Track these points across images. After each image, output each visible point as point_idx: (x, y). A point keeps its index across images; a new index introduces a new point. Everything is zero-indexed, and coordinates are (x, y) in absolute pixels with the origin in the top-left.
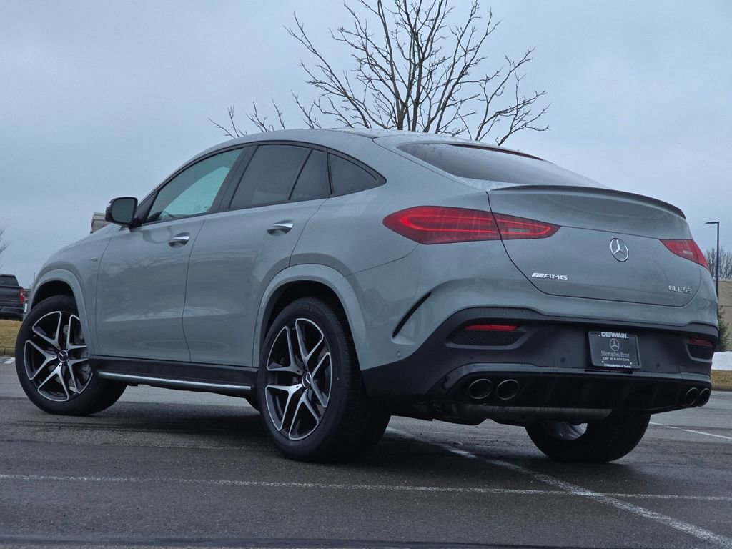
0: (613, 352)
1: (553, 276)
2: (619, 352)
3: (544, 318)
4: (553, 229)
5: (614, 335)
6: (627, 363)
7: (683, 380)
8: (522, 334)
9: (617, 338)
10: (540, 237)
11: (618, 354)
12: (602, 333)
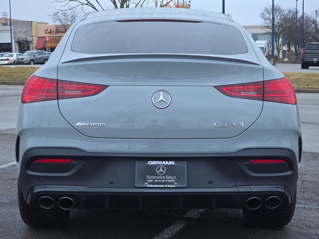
0: (159, 175)
1: (94, 124)
2: (165, 175)
3: (87, 155)
4: (102, 88)
5: (160, 163)
6: (172, 183)
7: (239, 192)
8: (74, 165)
9: (163, 165)
10: (89, 95)
11: (164, 177)
12: (149, 162)
